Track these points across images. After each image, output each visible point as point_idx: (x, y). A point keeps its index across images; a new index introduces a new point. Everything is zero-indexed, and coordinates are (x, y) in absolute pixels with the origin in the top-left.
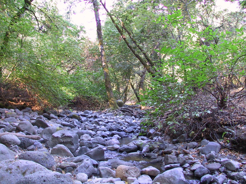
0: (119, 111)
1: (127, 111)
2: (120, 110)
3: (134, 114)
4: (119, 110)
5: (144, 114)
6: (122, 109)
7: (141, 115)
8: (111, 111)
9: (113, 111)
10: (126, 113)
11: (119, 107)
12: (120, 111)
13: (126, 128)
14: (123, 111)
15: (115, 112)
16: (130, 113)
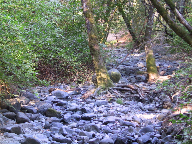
0: (113, 91)
1: (127, 91)
2: (116, 89)
3: (140, 96)
4: (114, 89)
5: (156, 93)
6: (120, 88)
7: (151, 97)
8: (102, 92)
9: (105, 91)
10: (126, 94)
11: (113, 84)
12: (116, 91)
13: (139, 136)
14: (121, 91)
15: (109, 93)
16: (132, 93)
